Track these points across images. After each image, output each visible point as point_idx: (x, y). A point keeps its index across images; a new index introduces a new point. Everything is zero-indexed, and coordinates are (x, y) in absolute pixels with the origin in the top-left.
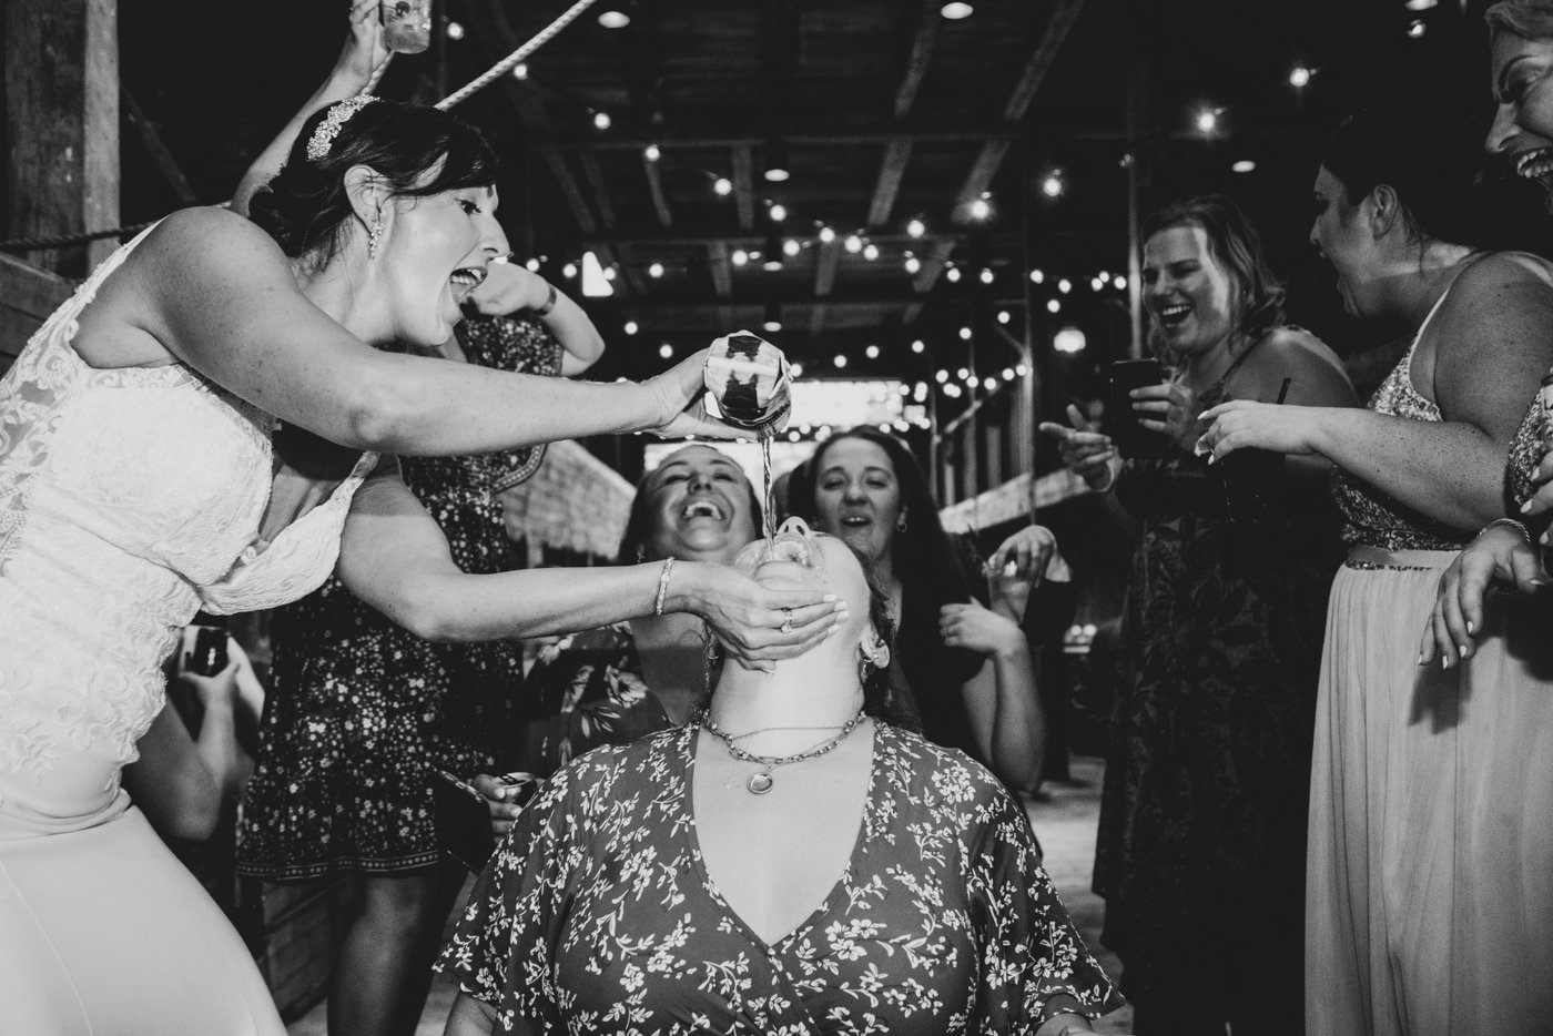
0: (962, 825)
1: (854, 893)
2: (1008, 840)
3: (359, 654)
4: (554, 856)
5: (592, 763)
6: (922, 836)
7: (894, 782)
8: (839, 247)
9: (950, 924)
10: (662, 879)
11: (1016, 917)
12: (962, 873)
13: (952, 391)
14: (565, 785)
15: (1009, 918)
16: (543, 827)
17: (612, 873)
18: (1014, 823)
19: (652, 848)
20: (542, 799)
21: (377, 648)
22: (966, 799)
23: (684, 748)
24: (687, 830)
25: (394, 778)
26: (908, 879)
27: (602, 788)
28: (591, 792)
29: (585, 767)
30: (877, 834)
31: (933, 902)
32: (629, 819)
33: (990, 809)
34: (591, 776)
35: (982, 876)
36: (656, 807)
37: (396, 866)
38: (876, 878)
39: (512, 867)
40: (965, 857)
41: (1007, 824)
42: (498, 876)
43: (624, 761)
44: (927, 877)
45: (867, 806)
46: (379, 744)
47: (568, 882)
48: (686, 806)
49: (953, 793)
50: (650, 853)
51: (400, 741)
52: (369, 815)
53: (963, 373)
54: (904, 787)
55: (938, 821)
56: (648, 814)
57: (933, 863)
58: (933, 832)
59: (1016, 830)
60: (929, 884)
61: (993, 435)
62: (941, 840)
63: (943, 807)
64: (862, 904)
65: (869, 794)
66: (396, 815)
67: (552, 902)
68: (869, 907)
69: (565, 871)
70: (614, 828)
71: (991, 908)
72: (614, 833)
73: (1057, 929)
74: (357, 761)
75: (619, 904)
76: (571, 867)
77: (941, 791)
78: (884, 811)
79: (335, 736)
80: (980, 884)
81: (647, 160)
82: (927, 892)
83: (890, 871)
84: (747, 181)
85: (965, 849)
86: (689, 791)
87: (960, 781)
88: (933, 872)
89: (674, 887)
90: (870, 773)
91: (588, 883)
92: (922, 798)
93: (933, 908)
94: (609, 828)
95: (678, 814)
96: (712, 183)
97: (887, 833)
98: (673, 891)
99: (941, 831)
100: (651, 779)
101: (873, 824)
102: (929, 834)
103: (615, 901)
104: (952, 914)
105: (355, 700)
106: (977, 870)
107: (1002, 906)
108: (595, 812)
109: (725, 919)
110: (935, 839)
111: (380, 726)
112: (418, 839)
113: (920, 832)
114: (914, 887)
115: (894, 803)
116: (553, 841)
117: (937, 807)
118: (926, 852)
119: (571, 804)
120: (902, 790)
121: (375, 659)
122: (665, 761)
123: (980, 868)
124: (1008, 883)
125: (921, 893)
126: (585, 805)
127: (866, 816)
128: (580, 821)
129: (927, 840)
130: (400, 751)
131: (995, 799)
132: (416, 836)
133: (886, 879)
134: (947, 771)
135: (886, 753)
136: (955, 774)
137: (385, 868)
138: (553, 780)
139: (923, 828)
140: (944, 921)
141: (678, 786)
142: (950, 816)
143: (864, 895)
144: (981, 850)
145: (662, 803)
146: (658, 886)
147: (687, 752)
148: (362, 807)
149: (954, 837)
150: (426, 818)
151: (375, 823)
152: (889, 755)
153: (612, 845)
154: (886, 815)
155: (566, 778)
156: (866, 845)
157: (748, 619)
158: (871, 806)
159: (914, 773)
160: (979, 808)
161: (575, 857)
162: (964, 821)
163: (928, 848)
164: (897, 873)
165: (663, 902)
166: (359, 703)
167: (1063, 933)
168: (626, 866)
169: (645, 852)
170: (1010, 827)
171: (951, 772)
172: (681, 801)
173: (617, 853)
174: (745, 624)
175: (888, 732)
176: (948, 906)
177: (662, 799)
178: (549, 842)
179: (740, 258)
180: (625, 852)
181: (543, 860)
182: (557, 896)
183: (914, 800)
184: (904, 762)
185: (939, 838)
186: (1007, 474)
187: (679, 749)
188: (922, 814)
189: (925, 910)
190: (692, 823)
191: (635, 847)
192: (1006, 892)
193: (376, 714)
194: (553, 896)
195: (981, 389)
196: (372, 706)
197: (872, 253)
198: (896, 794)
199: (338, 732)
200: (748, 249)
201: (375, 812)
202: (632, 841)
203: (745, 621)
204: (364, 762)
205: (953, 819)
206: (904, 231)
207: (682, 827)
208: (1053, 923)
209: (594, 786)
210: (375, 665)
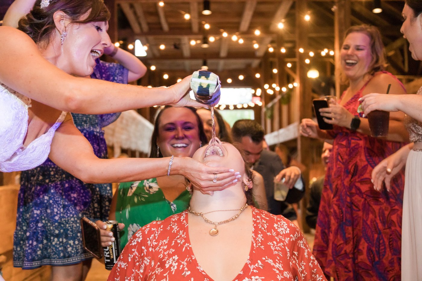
0: (286, 242)
1: (252, 267)
2: (301, 247)
3: (52, 185)
4: (138, 262)
5: (150, 228)
6: (273, 246)
7: (261, 228)
8: (229, 39)
9: (286, 276)
10: (181, 266)
11: (306, 273)
12: (288, 258)
13: (270, 92)
14: (141, 236)
15: (304, 274)
16: (134, 252)
17: (162, 265)
18: (303, 240)
19: (176, 256)
20: (133, 242)
21: (59, 183)
22: (287, 232)
23: (183, 220)
24: (188, 248)
25: (66, 230)
26: (270, 261)
27: (155, 236)
28: (151, 238)
29: (148, 230)
30: (258, 246)
31: (280, 269)
32: (166, 246)
33: (295, 236)
34: (151, 232)
35: (294, 259)
36: (176, 242)
37: (66, 262)
38: (259, 261)
39: (123, 267)
40: (288, 253)
41: (301, 241)
42: (118, 270)
43: (162, 227)
44: (277, 260)
45: (253, 237)
46: (61, 218)
47: (145, 270)
48: (187, 240)
49: (282, 231)
50: (176, 257)
51: (68, 216)
52: (56, 244)
53: (274, 85)
54: (265, 229)
55: (278, 241)
56: (173, 244)
57: (278, 255)
58: (277, 244)
59: (304, 243)
60: (278, 263)
61: (285, 108)
62: (280, 247)
63: (279, 235)
64: (255, 271)
65: (253, 233)
66: (67, 243)
67: (139, 278)
68: (257, 272)
69: (143, 266)
70: (161, 250)
71: (298, 270)
72: (161, 251)
73: (319, 277)
74: (52, 224)
75: (166, 276)
76: (145, 264)
77: (278, 230)
78: (259, 238)
79: (43, 215)
80: (294, 262)
81: (159, 7)
82: (277, 265)
83: (264, 259)
84: (196, 14)
85: (288, 250)
86: (187, 235)
87: (284, 227)
88: (278, 258)
89: (186, 269)
90: (252, 225)
91: (153, 269)
92: (272, 233)
93: (280, 271)
94: (159, 250)
95: (184, 243)
96: (183, 15)
97: (261, 246)
98: (186, 270)
99: (279, 244)
100: (173, 232)
101: (256, 243)
102: (276, 245)
103: (165, 275)
104: (286, 273)
105: (51, 201)
106: (293, 257)
107: (302, 270)
108: (153, 245)
109: (206, 279)
110: (278, 247)
111: (60, 211)
112: (75, 252)
113: (272, 245)
114: (272, 264)
115: (262, 235)
116: (138, 256)
117: (277, 235)
118: (275, 252)
119: (144, 242)
120: (264, 231)
121: (58, 187)
122: (177, 225)
123: (293, 256)
124: (303, 262)
125: (275, 266)
126: (149, 242)
127: (253, 240)
128: (147, 248)
129: (275, 247)
130: (68, 220)
131: (296, 232)
132: (74, 251)
133: (263, 262)
134: (279, 223)
135: (257, 218)
136: (282, 224)
137: (61, 263)
138: (136, 235)
139: (273, 243)
140: (284, 275)
141: (183, 234)
142: (282, 239)
143: (255, 267)
144: (293, 250)
145: (178, 240)
146: (180, 269)
147: (185, 221)
148: (54, 241)
149: (284, 246)
150: (78, 244)
151: (58, 246)
152: (258, 219)
153: (161, 256)
154: (260, 239)
155: (141, 234)
156: (254, 250)
157: (201, 177)
158: (254, 236)
159: (268, 224)
160: (291, 235)
161: (147, 261)
162: (287, 241)
163: (276, 250)
164: (266, 259)
165: (183, 274)
166: (53, 203)
167: (321, 279)
168: (167, 262)
169: (174, 257)
170: (301, 242)
171: (281, 224)
172: (185, 239)
173: (163, 258)
174: (200, 179)
175: (257, 211)
176: (285, 270)
177: (178, 238)
178: (136, 257)
179: (193, 43)
180: (166, 258)
181: (135, 263)
182: (141, 275)
183: (269, 234)
184: (263, 221)
185: (279, 247)
186: (289, 122)
187: (182, 221)
188: (272, 239)
189: (278, 272)
190: (190, 246)
191: (170, 256)
192: (302, 265)
193: (59, 207)
194: (139, 275)
195: (281, 92)
196: (57, 204)
197: (241, 41)
198: (262, 232)
199: (45, 213)
200: (196, 40)
201: (58, 243)
202: (168, 254)
203: (200, 178)
204: (55, 224)
205: (283, 240)
206: (253, 33)
207: (186, 248)
208: (318, 275)
209: (152, 236)
210: (58, 189)
